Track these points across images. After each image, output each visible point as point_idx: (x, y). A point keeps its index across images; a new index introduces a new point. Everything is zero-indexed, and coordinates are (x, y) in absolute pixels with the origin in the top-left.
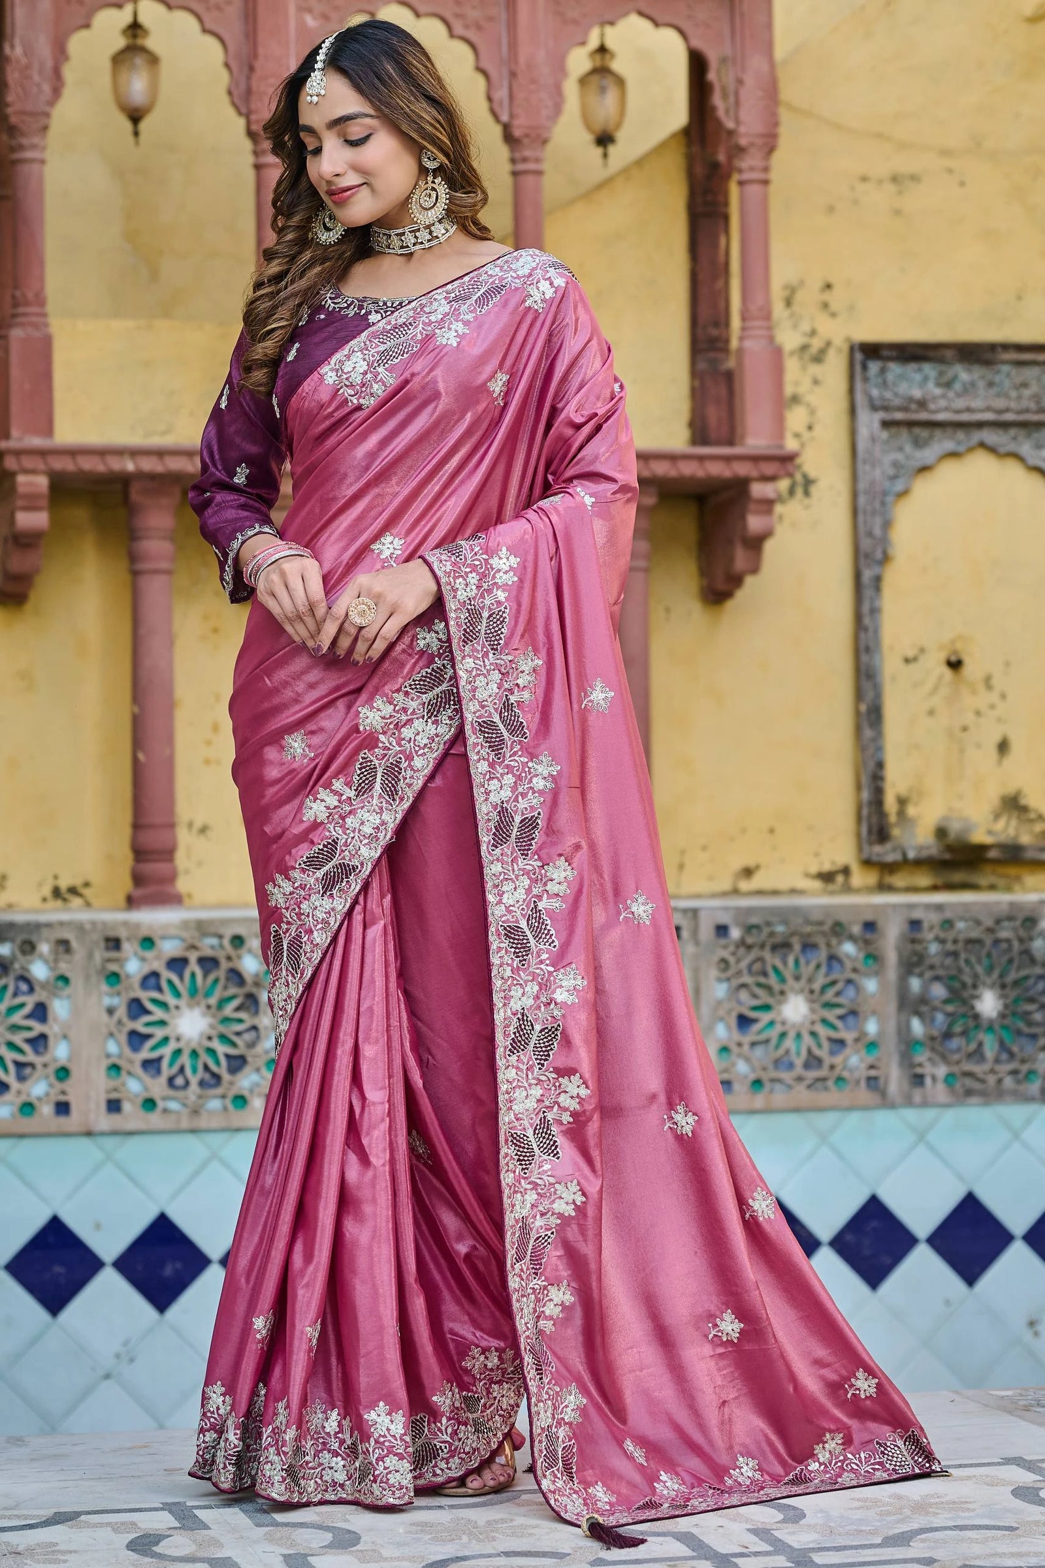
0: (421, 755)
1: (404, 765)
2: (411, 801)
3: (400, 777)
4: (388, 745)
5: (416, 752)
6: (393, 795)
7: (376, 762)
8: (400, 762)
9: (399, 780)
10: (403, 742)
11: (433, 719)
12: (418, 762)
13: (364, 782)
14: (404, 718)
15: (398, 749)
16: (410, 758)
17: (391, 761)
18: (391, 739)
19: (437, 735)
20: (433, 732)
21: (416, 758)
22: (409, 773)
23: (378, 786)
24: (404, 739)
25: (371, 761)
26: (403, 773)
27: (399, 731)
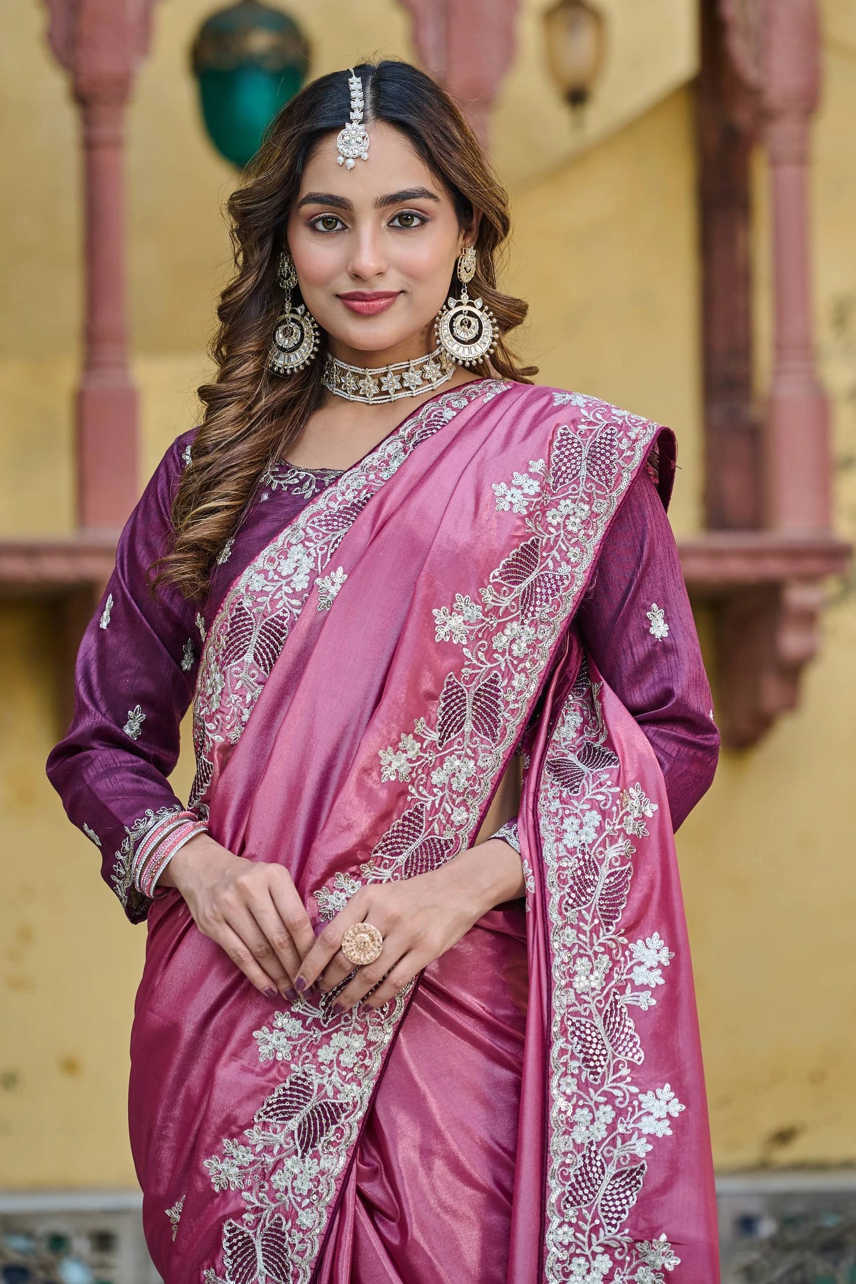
0: (308, 1206)
1: (286, 1227)
2: (309, 1275)
3: (285, 1245)
4: (258, 1204)
5: (299, 1204)
6: (283, 1274)
7: (251, 1232)
8: (281, 1225)
9: (286, 1251)
10: (278, 1195)
11: (310, 1151)
12: (306, 1219)
13: (240, 1265)
14: (270, 1160)
15: (273, 1206)
16: (292, 1216)
17: (268, 1225)
18: (261, 1195)
19: (322, 1173)
20: (315, 1170)
21: (300, 1212)
22: (297, 1236)
23: (260, 1265)
24: (277, 1191)
25: (242, 1233)
26: (288, 1238)
27: (269, 1181)
